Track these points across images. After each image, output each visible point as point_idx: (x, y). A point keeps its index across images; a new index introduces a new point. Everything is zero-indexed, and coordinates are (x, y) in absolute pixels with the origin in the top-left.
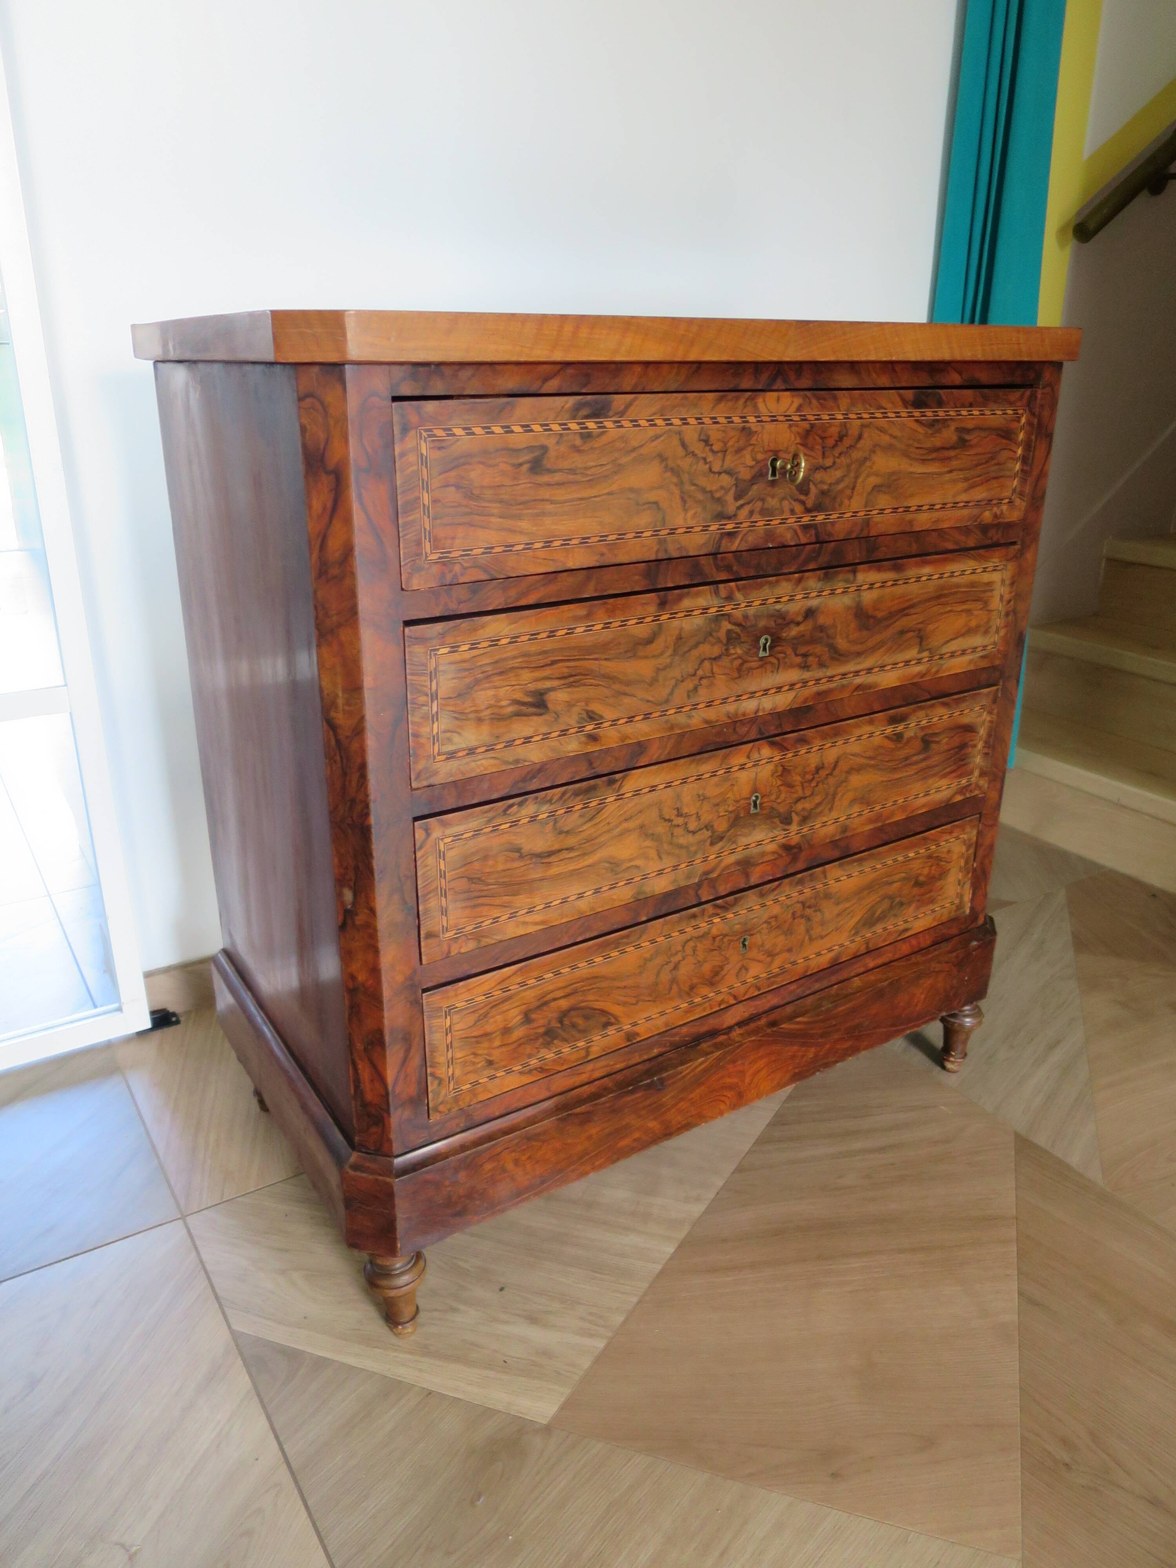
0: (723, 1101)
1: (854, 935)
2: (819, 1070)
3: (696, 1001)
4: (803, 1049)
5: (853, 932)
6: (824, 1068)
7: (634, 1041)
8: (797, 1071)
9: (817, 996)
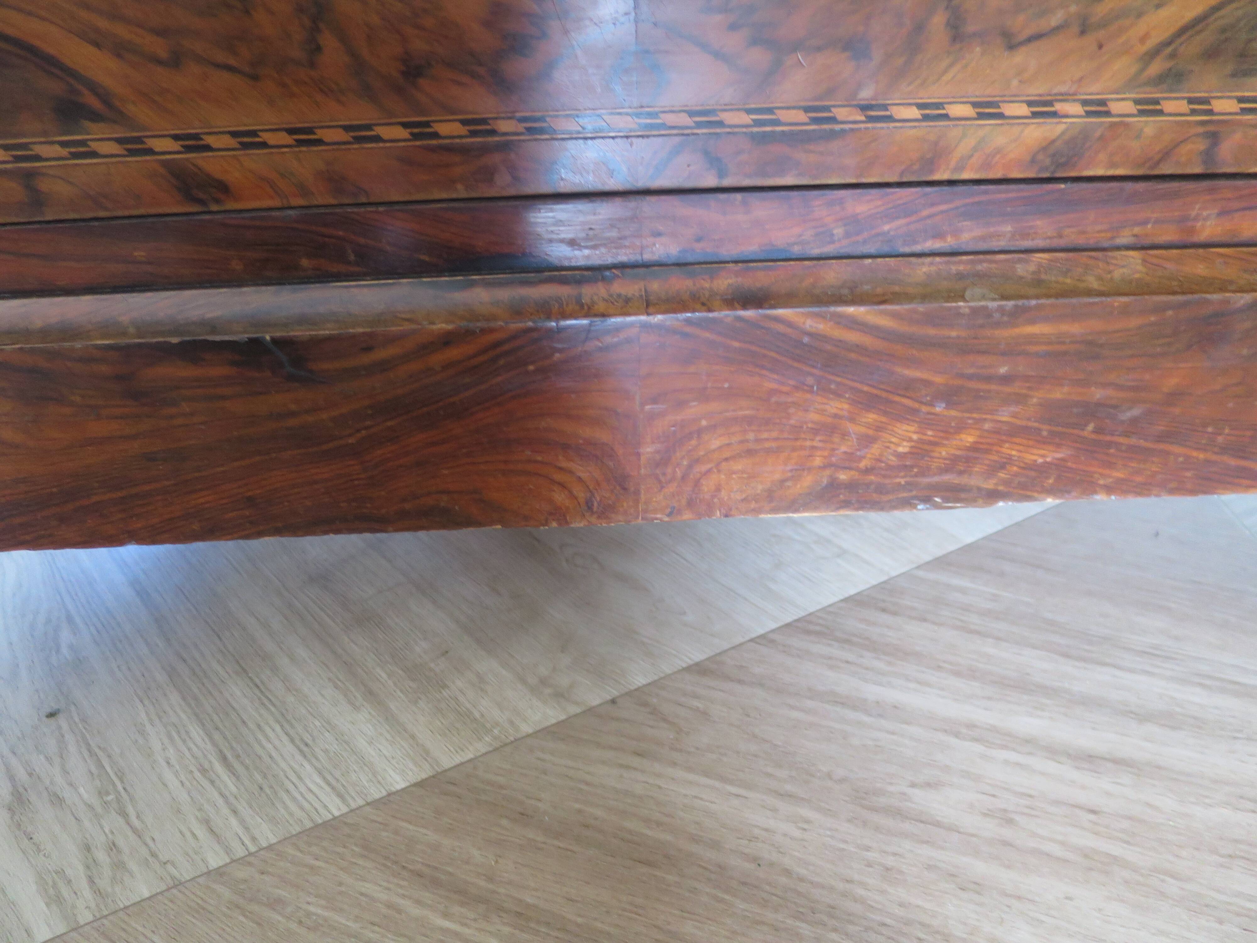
0: (562, 486)
1: (1160, 80)
2: (927, 500)
3: (443, 129)
4: (871, 417)
5: (1156, 68)
6: (946, 500)
7: (214, 207)
8: (843, 476)
9: (959, 265)
